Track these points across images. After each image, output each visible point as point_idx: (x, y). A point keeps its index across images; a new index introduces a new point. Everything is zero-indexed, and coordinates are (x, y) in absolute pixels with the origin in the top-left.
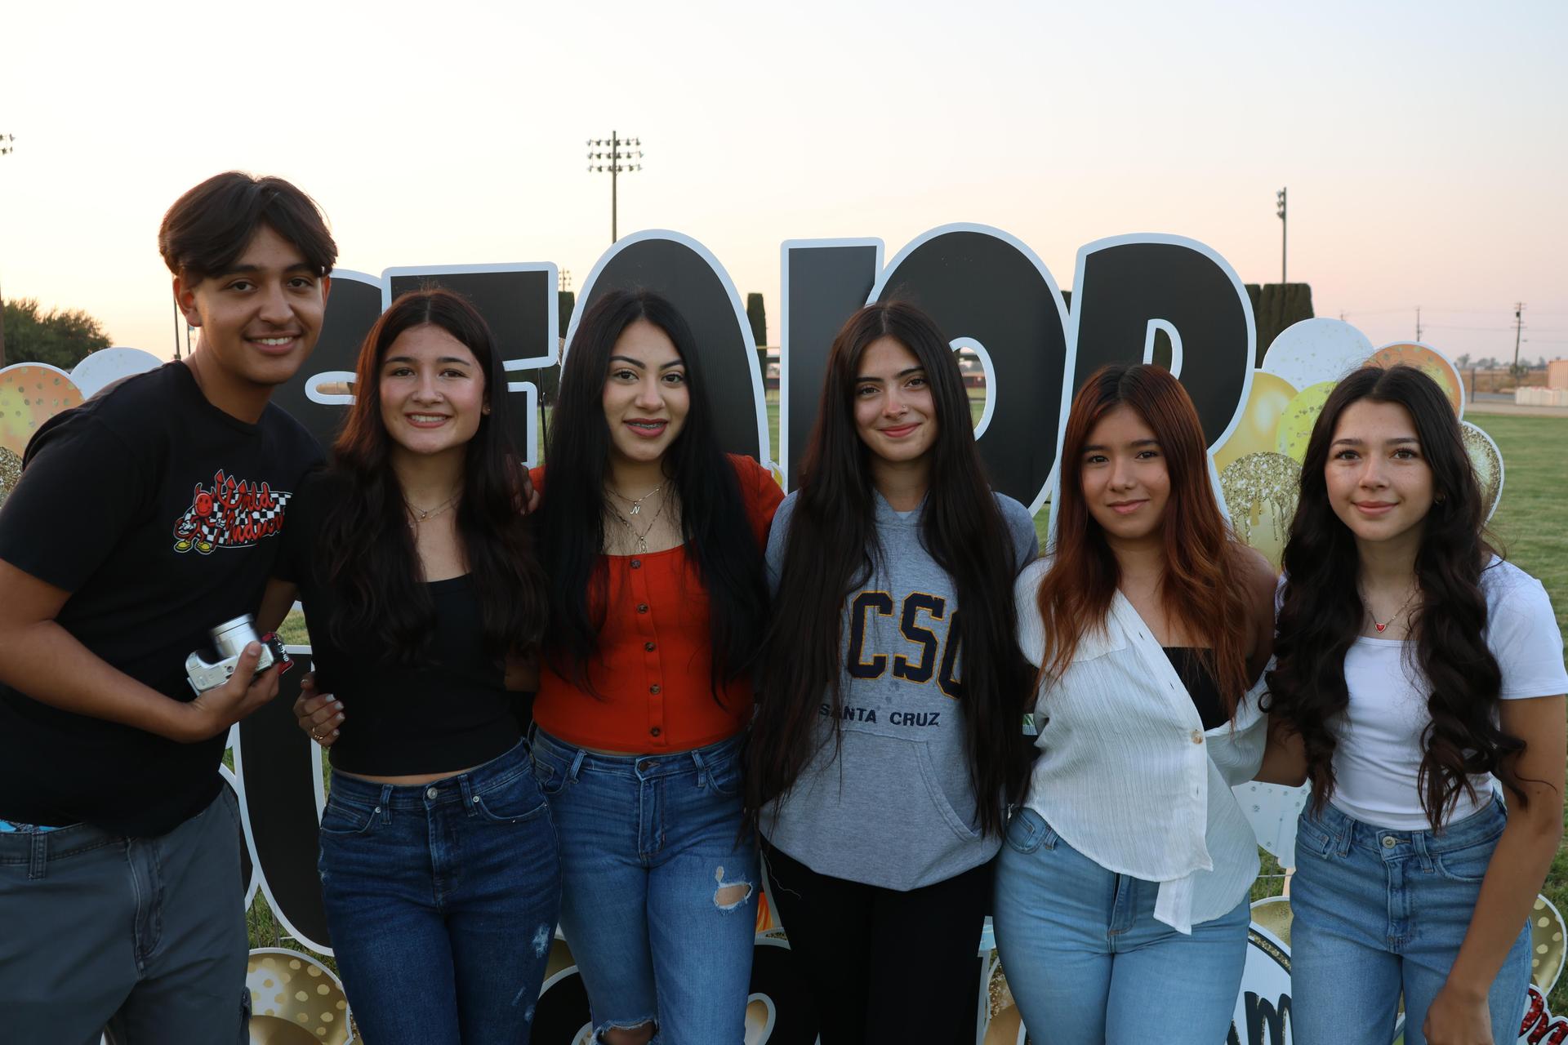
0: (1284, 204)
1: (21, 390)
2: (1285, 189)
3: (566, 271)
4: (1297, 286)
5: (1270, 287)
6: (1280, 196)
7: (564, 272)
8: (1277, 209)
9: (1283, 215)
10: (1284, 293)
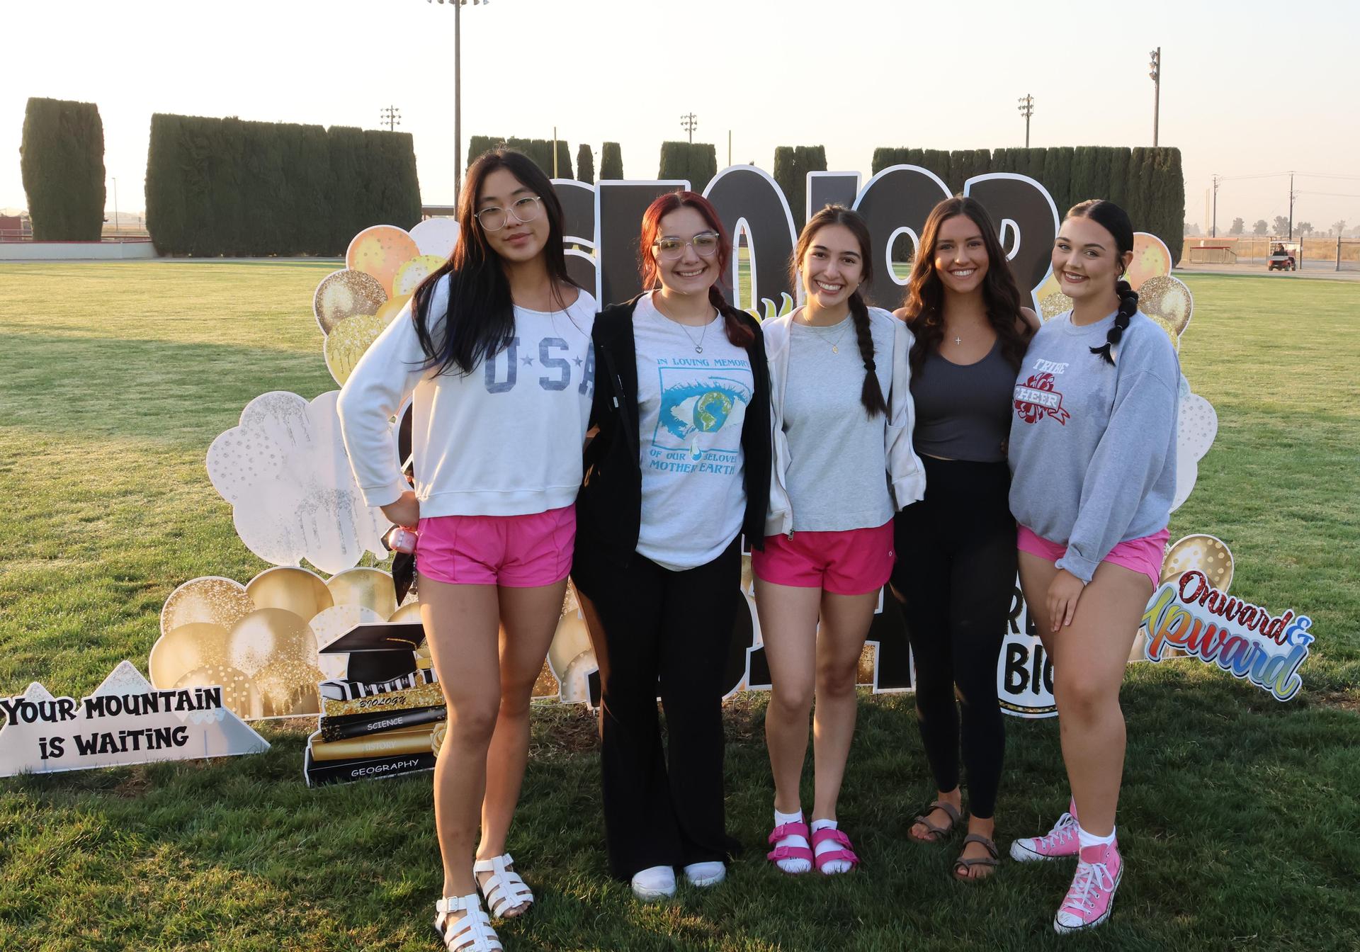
0: (1157, 65)
1: (379, 241)
2: (1159, 49)
3: (394, 108)
4: (1166, 150)
5: (1141, 151)
6: (1153, 58)
7: (392, 110)
8: (1150, 70)
9: (1156, 77)
10: (1154, 158)
